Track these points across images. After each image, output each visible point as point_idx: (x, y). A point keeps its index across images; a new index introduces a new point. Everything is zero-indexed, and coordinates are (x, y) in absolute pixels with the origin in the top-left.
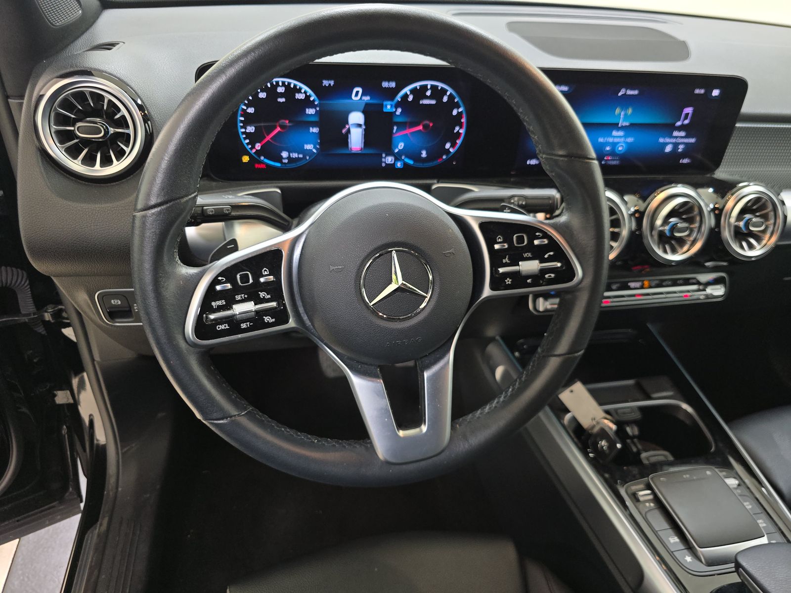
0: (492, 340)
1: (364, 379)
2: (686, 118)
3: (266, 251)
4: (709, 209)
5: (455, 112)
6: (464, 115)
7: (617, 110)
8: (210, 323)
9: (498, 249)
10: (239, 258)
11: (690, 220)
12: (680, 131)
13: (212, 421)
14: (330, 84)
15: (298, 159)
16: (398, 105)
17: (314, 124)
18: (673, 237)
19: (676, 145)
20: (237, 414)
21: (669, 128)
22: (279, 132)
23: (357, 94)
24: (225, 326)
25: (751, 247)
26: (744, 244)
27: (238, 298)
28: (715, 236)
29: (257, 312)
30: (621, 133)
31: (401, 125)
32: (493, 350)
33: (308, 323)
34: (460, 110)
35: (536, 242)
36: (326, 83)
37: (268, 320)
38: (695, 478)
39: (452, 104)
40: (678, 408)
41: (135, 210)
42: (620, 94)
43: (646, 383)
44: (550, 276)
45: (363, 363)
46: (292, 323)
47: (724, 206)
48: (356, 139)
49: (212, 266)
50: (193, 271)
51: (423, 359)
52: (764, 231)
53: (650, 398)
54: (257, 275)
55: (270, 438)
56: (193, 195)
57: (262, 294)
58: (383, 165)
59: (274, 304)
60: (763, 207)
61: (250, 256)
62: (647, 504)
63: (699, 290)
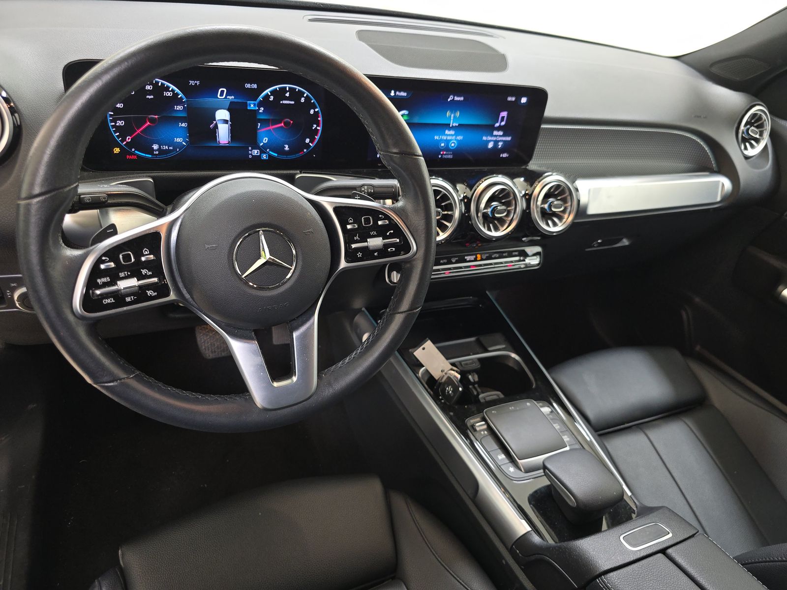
0: (359, 311)
1: (241, 341)
2: (502, 120)
3: (145, 233)
4: (521, 195)
5: (312, 112)
6: (320, 114)
7: (448, 113)
8: (96, 298)
9: (350, 229)
10: (120, 240)
11: (508, 204)
12: (498, 131)
13: (103, 384)
14: (196, 84)
15: (168, 151)
16: (260, 105)
17: (182, 120)
18: (495, 218)
19: (496, 142)
20: (126, 376)
21: (490, 129)
22: (149, 125)
23: (223, 95)
24: (111, 300)
25: (555, 224)
26: (550, 222)
27: (122, 275)
28: (526, 215)
29: (140, 287)
30: (452, 132)
31: (265, 122)
32: (361, 320)
33: (187, 296)
34: (316, 110)
35: (380, 223)
36: (192, 83)
37: (151, 293)
38: (518, 409)
39: (309, 105)
40: (509, 357)
41: (19, 198)
42: (449, 100)
43: (484, 339)
44: (392, 250)
45: (239, 329)
46: (172, 296)
47: (533, 192)
48: (223, 133)
49: (94, 248)
50: (77, 253)
51: (292, 323)
52: (564, 211)
53: (487, 351)
54: (138, 255)
55: (157, 396)
56: (75, 185)
57: (144, 271)
58: (250, 156)
59: (155, 280)
60: (563, 192)
61: (131, 238)
62: (482, 432)
63: (520, 261)
